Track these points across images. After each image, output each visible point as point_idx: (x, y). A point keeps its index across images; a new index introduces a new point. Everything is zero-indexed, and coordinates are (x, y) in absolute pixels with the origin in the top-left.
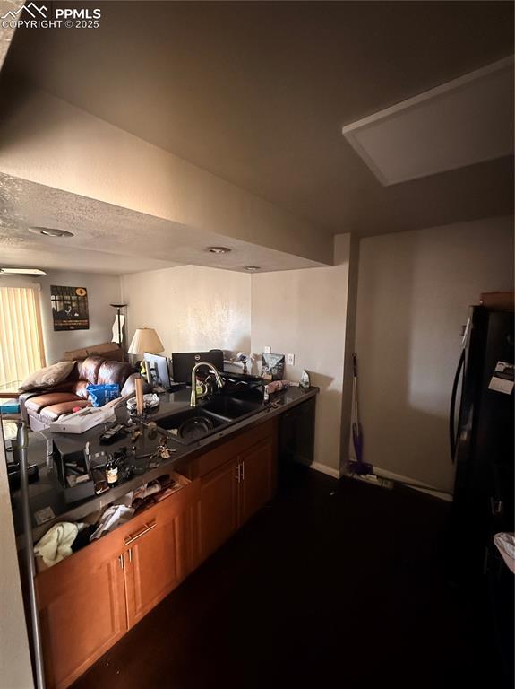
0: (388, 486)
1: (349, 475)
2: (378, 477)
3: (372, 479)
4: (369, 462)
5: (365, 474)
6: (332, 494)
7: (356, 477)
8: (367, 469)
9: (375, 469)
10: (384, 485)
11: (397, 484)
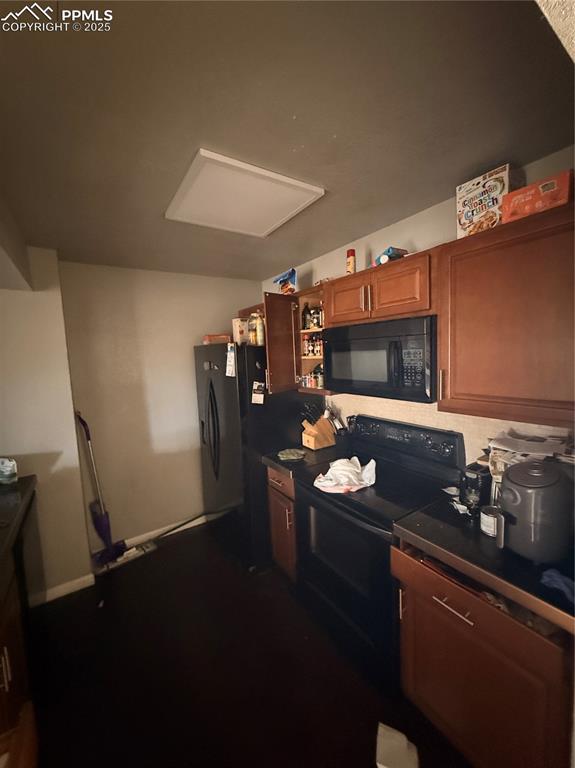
0: (151, 548)
1: (105, 569)
2: (137, 547)
3: (132, 553)
4: (119, 540)
5: (122, 554)
6: (101, 605)
7: (112, 566)
8: (121, 548)
9: (128, 542)
10: (147, 550)
11: (157, 540)
